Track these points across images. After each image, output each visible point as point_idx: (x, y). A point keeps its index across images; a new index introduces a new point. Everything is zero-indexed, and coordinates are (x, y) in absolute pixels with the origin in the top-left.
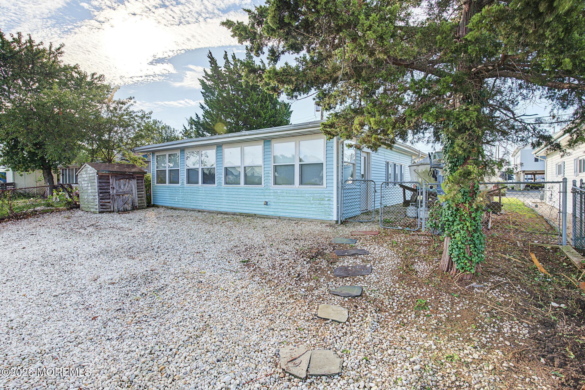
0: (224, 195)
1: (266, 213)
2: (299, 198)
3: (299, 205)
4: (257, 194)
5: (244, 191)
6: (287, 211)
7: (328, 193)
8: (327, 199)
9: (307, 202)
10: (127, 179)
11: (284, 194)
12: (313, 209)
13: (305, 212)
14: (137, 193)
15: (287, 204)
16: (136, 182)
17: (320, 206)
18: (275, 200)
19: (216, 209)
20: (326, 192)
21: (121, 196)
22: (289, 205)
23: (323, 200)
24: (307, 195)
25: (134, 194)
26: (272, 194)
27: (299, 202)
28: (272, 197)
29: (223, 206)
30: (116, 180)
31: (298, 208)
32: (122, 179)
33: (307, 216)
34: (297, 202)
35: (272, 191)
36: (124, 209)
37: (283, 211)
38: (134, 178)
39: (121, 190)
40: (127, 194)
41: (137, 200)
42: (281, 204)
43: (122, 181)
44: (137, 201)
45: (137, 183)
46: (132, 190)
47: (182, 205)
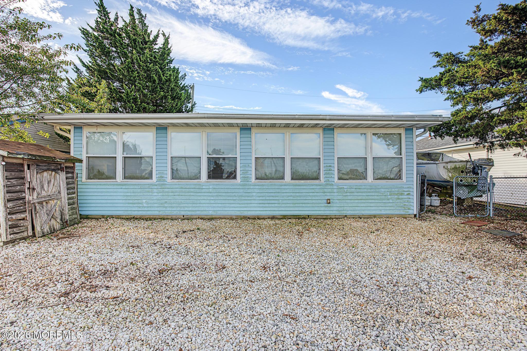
0: (254, 194)
1: (327, 213)
2: (373, 194)
3: (373, 201)
4: (313, 191)
5: (291, 187)
6: (357, 208)
7: (408, 188)
8: (406, 193)
9: (383, 197)
10: (53, 170)
11: (353, 190)
12: (390, 205)
13: (381, 208)
14: (66, 197)
15: (357, 201)
16: (64, 177)
17: (398, 201)
18: (339, 197)
19: (238, 213)
20: (405, 186)
21: (44, 203)
22: (360, 201)
23: (402, 194)
24: (383, 190)
25: (63, 199)
26: (335, 191)
27: (373, 198)
28: (336, 194)
29: (252, 209)
30: (37, 173)
31: (372, 205)
32: (46, 170)
33: (383, 212)
34: (370, 197)
35: (335, 187)
36: (50, 228)
37: (351, 209)
38: (62, 170)
39: (44, 193)
40: (53, 199)
41: (67, 208)
42: (348, 201)
43: (45, 174)
44: (67, 211)
45: (67, 178)
46: (59, 192)
47: (159, 211)
